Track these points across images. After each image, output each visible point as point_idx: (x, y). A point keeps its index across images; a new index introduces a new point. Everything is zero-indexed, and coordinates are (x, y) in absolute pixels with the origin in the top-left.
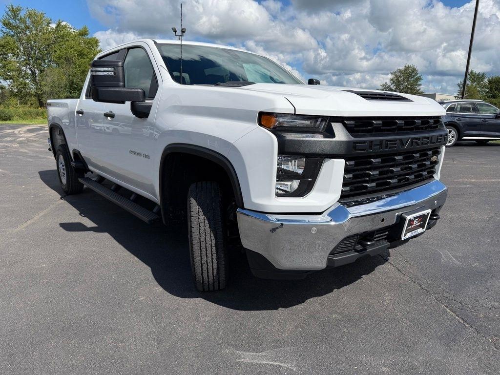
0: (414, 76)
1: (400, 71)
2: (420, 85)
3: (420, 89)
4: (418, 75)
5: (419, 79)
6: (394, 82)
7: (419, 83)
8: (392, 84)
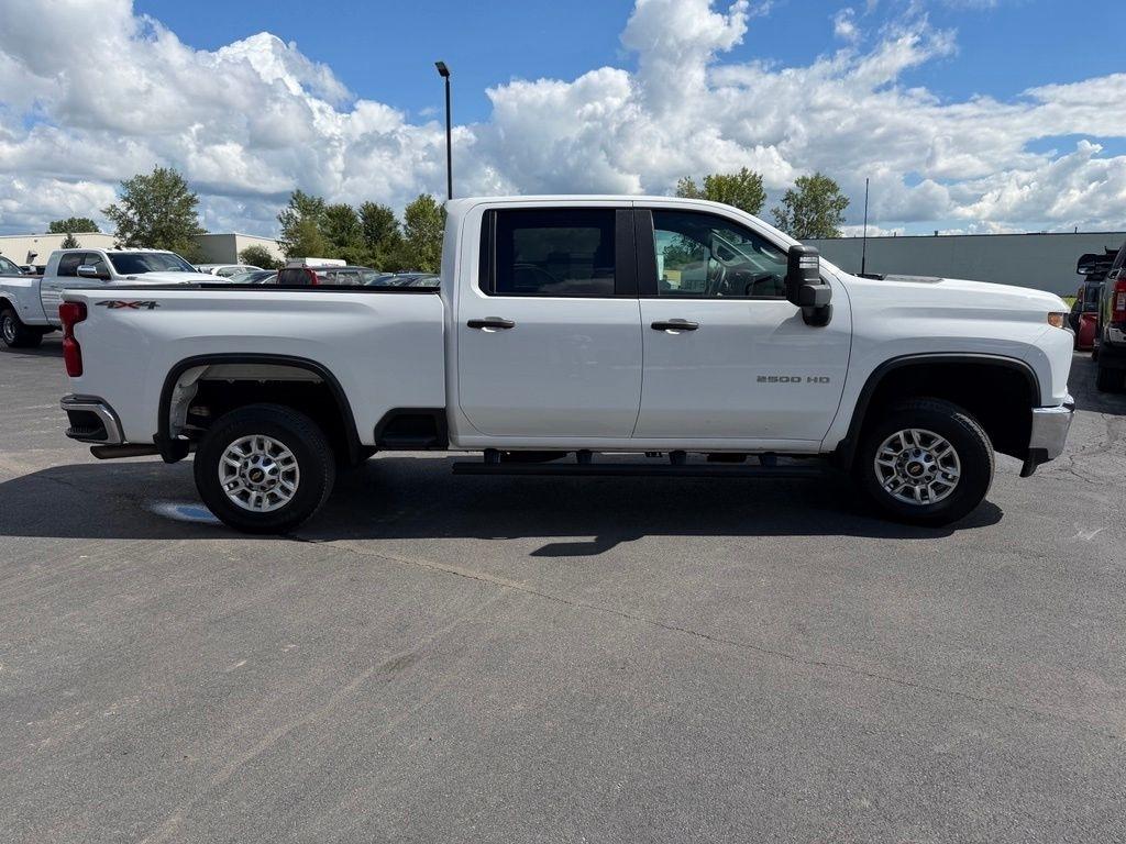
0: (179, 194)
1: (143, 180)
2: (195, 214)
3: (197, 224)
4: (189, 193)
5: (191, 201)
6: (132, 204)
7: (192, 210)
8: (129, 209)
